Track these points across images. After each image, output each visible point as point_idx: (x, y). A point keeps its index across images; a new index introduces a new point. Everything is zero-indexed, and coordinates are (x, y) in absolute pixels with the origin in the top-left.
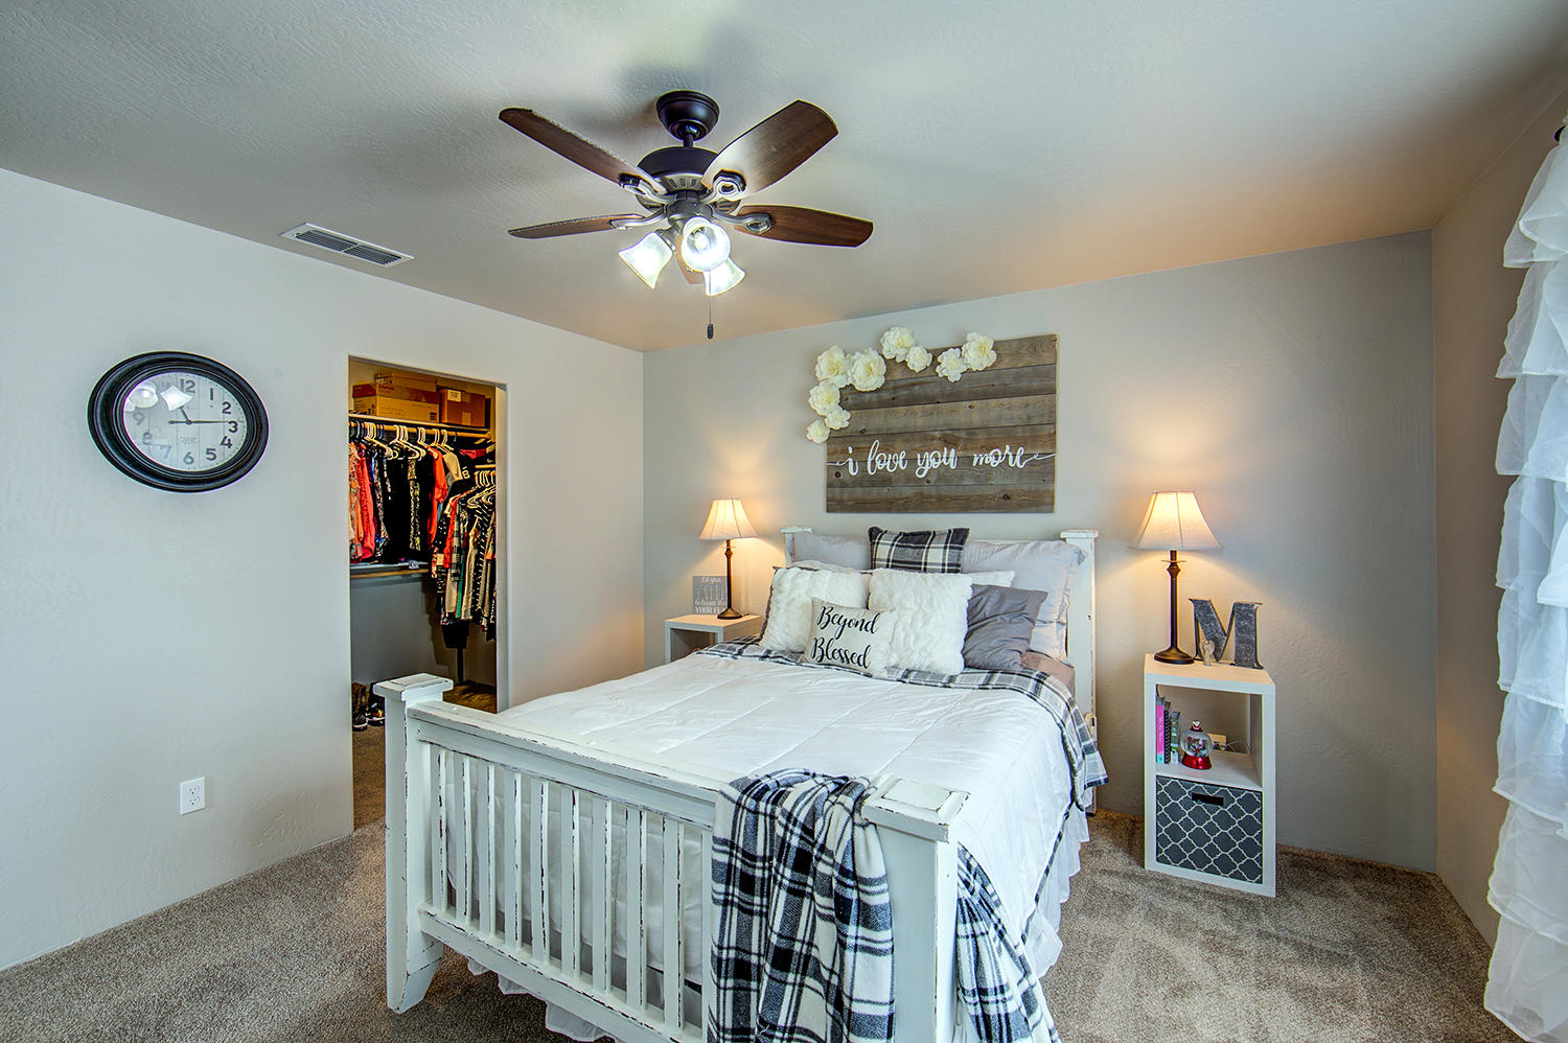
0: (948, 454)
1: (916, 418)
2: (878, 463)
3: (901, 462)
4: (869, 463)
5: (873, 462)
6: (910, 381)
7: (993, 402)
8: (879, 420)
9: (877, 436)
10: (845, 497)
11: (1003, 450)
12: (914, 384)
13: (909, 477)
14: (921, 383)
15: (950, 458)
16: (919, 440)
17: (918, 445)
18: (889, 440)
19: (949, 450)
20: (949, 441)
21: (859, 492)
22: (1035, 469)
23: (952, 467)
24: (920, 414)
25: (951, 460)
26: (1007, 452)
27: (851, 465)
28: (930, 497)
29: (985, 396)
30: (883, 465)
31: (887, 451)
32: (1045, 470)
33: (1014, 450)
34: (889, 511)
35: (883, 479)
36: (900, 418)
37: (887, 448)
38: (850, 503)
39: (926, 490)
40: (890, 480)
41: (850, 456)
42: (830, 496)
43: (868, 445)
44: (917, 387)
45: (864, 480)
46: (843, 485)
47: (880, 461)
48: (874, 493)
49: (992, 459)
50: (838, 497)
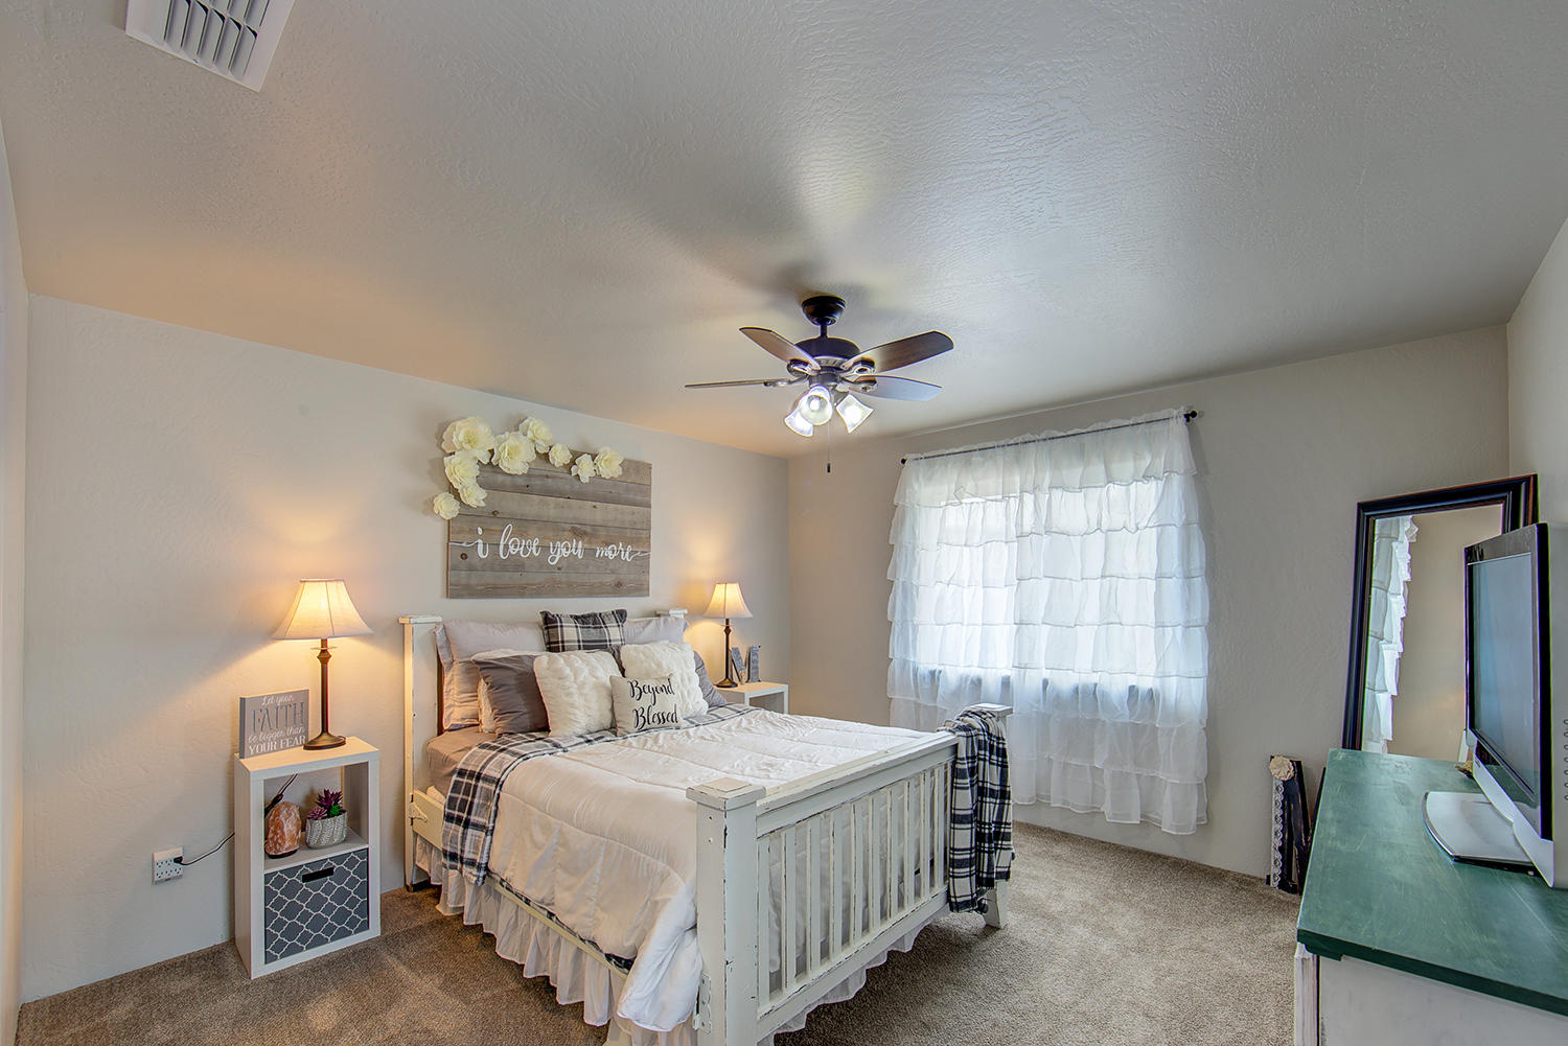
0: (577, 545)
1: (551, 508)
2: (511, 548)
3: (534, 549)
4: (501, 547)
5: (506, 546)
6: (545, 473)
7: (612, 506)
8: (512, 503)
9: (512, 519)
10: (473, 581)
11: (618, 547)
12: (547, 477)
13: (541, 563)
14: (554, 477)
15: (578, 548)
16: (553, 529)
17: (550, 534)
18: (523, 526)
19: (577, 542)
20: (578, 533)
21: (489, 578)
22: (638, 562)
23: (580, 557)
24: (552, 506)
25: (579, 551)
26: (620, 548)
27: (480, 547)
28: (560, 583)
29: (605, 500)
30: (517, 550)
31: (521, 536)
32: (642, 564)
33: (625, 547)
34: (522, 595)
35: (516, 565)
36: (533, 506)
37: (521, 533)
38: (479, 588)
39: (558, 576)
40: (523, 565)
41: (479, 537)
42: (452, 579)
43: (499, 528)
44: (550, 480)
45: (495, 564)
46: (471, 568)
47: (512, 546)
48: (507, 578)
49: (609, 553)
50: (464, 581)
